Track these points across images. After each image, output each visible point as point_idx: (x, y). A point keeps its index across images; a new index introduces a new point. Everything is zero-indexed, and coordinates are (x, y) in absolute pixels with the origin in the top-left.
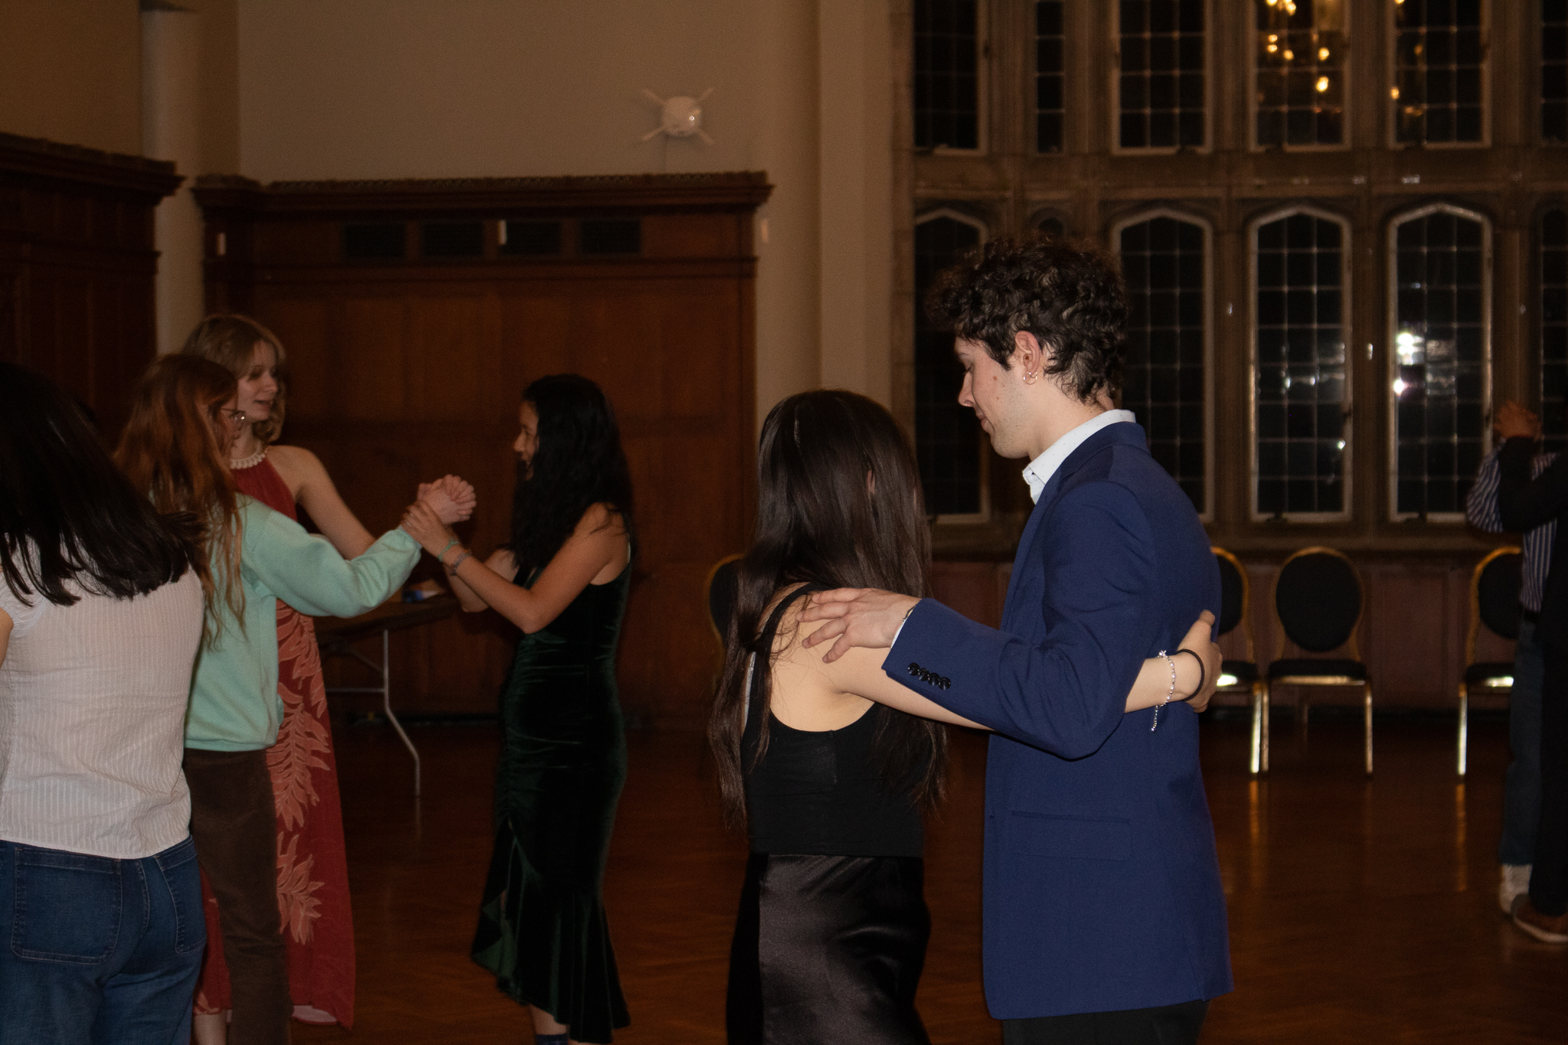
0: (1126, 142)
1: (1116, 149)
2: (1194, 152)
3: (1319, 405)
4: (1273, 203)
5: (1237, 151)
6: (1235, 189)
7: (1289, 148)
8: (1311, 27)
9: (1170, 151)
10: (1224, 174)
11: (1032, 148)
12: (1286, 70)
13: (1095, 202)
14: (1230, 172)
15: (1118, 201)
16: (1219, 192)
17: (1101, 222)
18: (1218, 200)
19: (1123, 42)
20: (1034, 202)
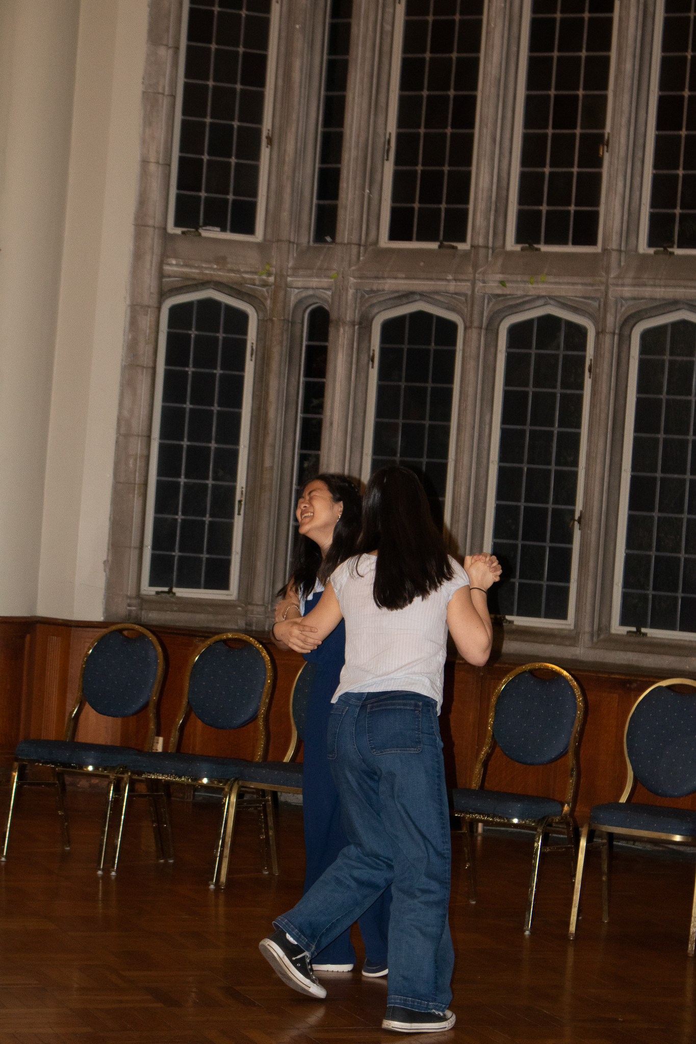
0: (394, 235)
2: (455, 248)
3: (553, 510)
4: (518, 301)
5: (487, 247)
6: (479, 284)
7: (544, 248)
8: (575, 127)
9: (434, 246)
10: (471, 270)
11: (306, 237)
12: (547, 170)
13: (351, 291)
14: (475, 267)
15: (372, 291)
16: (465, 287)
17: (357, 311)
18: (465, 295)
19: (399, 136)
20: (298, 288)
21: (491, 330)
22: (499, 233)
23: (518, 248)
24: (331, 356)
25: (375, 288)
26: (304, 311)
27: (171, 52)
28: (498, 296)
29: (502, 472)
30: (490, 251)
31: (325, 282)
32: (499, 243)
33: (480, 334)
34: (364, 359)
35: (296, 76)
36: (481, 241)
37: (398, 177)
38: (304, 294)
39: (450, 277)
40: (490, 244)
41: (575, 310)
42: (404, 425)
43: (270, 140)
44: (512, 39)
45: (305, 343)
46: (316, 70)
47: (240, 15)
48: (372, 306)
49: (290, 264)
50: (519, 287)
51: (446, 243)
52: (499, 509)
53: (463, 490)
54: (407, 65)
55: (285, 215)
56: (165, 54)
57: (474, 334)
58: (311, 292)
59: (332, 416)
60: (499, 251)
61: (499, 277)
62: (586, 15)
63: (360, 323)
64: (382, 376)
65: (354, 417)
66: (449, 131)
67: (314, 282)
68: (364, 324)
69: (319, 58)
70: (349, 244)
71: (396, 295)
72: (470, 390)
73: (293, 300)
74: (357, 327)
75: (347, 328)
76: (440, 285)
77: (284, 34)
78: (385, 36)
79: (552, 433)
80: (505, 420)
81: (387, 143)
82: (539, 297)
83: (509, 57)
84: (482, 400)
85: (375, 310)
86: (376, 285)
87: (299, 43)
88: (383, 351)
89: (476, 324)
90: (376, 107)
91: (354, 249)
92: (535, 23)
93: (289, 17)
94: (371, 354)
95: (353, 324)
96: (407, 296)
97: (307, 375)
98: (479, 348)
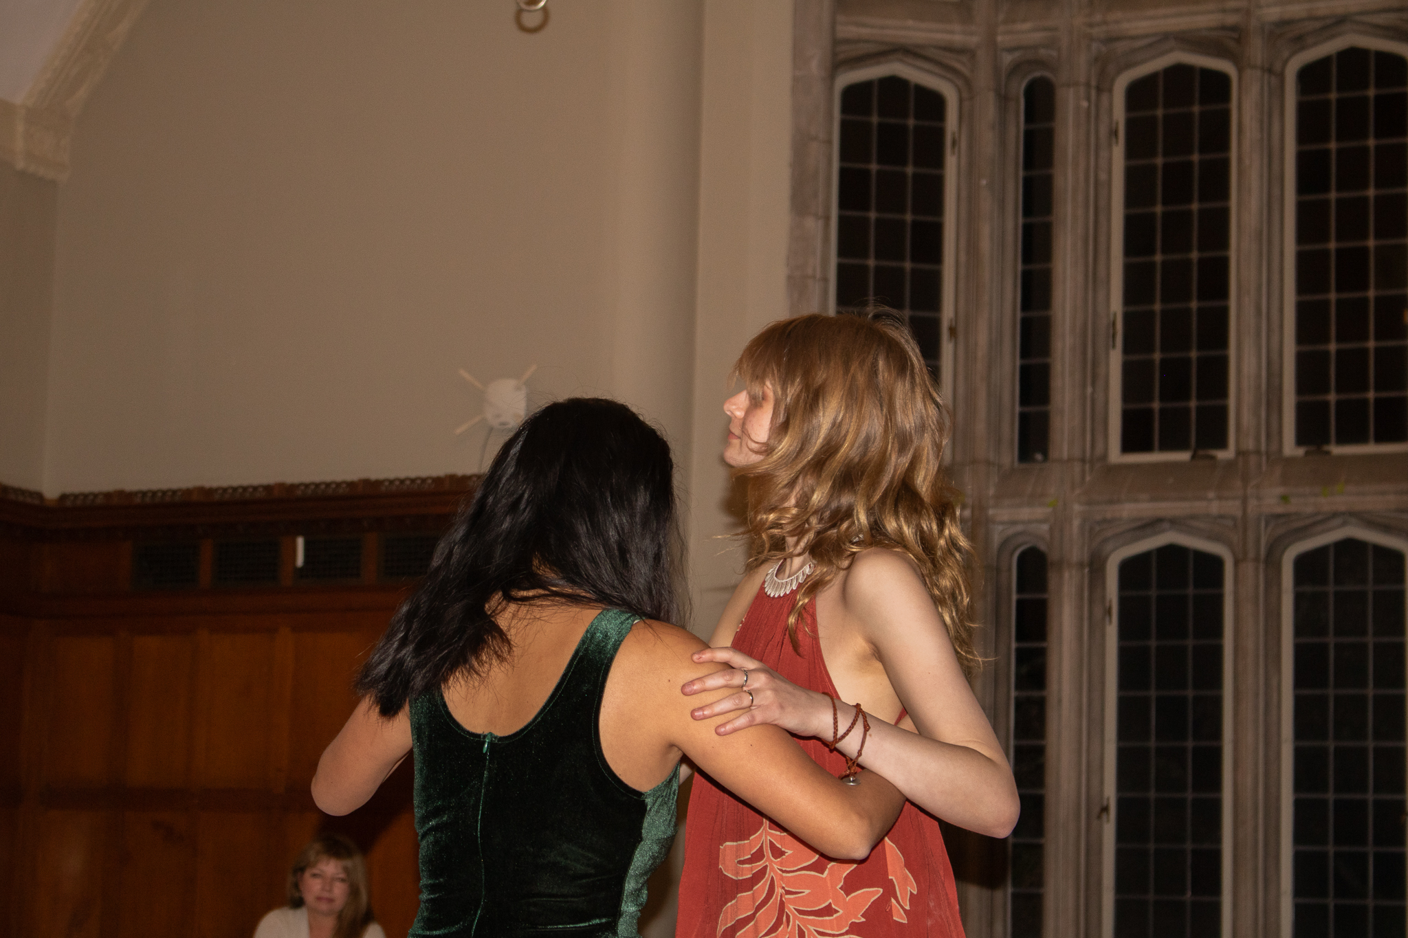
0: (1129, 445)
1: (1115, 455)
2: (1213, 458)
3: (1376, 803)
4: (1308, 522)
5: (1258, 452)
6: (1252, 503)
7: (1337, 450)
8: (1365, 287)
9: (1183, 456)
10: (1239, 483)
11: (1009, 456)
12: (1333, 347)
13: (1076, 523)
14: (1245, 480)
15: (1105, 521)
16: (1232, 507)
17: (1086, 548)
18: (1234, 518)
19: (1127, 317)
20: (1002, 523)
21: (1271, 562)
22: (1274, 434)
23: (1300, 452)
24: (1053, 610)
25: (1109, 516)
26: (1012, 554)
27: (821, 223)
28: (1279, 516)
29: (1299, 754)
30: (1264, 458)
31: (1039, 512)
32: (1274, 447)
33: (1257, 569)
34: (1098, 612)
35: (985, 245)
36: (1250, 444)
37: (1129, 370)
38: (1012, 530)
39: (1211, 495)
40: (1263, 447)
41: (1387, 528)
42: (1158, 699)
43: (953, 331)
44: (1273, 179)
45: (1014, 597)
46: (1010, 238)
47: (904, 175)
48: (1106, 540)
49: (991, 492)
50: (1308, 502)
51: (1201, 452)
52: (1299, 805)
53: (1249, 780)
54: (1131, 224)
55: (981, 427)
56: (813, 225)
57: (1248, 568)
58: (1019, 528)
59: (1060, 691)
60: (1275, 457)
61: (1280, 490)
62: (1371, 142)
63: (1091, 564)
64: (1124, 633)
65: (1090, 691)
66: (1194, 305)
67: (1025, 513)
68: (1095, 566)
69: (1013, 222)
70: (1070, 460)
71: (1139, 523)
72: (1249, 644)
73: (996, 539)
74: (1086, 570)
75: (1074, 572)
76: (1198, 506)
77: (964, 194)
78: (1100, 187)
79: (1364, 698)
80: (1299, 682)
81: (1111, 325)
82: (1335, 515)
83: (1272, 203)
84: (1266, 656)
85: (1109, 546)
86: (1110, 512)
87: (986, 203)
88: (1123, 601)
89: (1251, 555)
90: (1094, 280)
91: (1077, 467)
92: (1302, 158)
93: (970, 171)
94: (1107, 604)
95: (1081, 565)
96: (1151, 525)
97: (1019, 638)
98: (1257, 587)
